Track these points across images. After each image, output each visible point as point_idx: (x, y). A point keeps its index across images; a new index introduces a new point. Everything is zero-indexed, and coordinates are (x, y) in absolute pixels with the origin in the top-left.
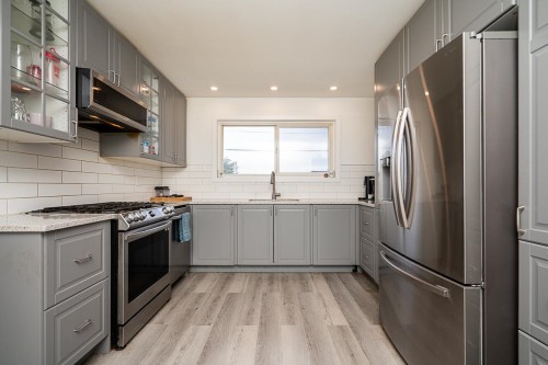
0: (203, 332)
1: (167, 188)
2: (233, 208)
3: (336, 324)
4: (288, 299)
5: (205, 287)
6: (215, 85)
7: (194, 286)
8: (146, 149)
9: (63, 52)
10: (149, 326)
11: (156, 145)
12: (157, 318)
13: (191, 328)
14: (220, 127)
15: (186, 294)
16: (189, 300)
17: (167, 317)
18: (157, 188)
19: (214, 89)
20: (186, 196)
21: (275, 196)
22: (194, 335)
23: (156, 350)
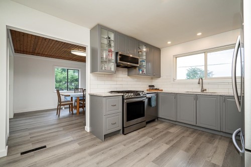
0: (149, 140)
1: (153, 86)
2: (176, 95)
3: (212, 162)
4: (194, 143)
5: (160, 126)
6: (170, 41)
7: (157, 125)
8: (141, 72)
9: (113, 49)
10: (135, 132)
11: (145, 70)
12: (138, 131)
13: (146, 137)
14: (175, 58)
15: (152, 127)
16: (152, 129)
17: (142, 132)
18: (150, 86)
19: (169, 43)
20: (160, 89)
21: (203, 90)
22: (145, 139)
23: (132, 139)
